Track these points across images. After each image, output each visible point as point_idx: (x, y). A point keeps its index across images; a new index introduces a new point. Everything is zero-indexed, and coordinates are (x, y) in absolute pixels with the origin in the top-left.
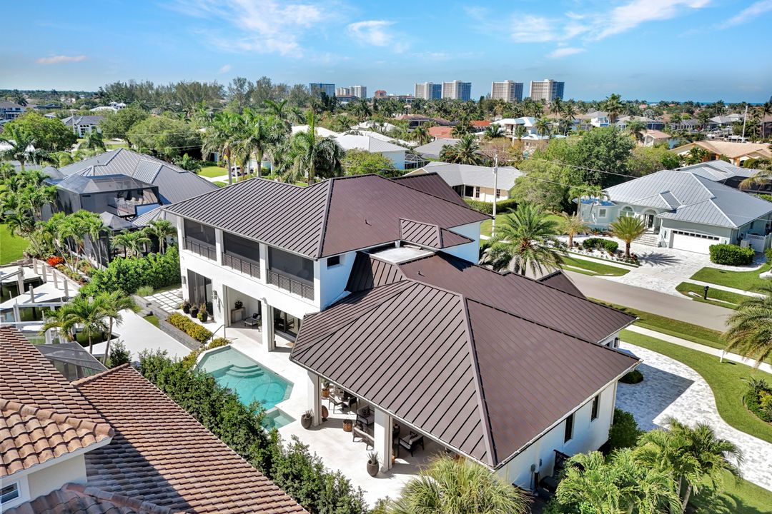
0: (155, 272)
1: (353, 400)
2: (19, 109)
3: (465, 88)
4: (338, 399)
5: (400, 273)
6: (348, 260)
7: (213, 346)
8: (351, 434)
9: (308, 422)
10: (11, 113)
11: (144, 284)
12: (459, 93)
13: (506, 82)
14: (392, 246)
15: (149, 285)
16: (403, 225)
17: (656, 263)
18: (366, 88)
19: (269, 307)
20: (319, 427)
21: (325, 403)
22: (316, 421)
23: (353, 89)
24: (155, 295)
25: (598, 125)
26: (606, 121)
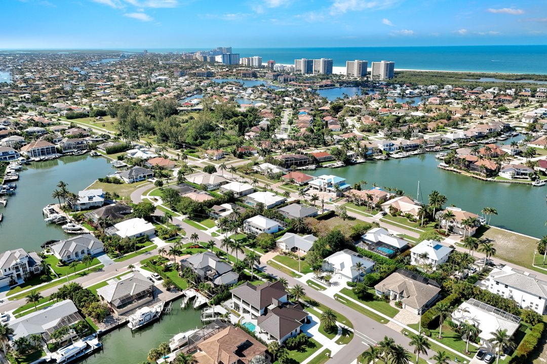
0: (224, 297)
2: (82, 142)
3: (329, 64)
5: (271, 311)
6: (264, 308)
7: (242, 318)
8: (265, 335)
10: (79, 145)
11: (222, 300)
12: (325, 67)
14: (271, 305)
16: (272, 299)
17: (335, 285)
19: (251, 313)
20: (261, 334)
25: (382, 149)
26: (387, 146)
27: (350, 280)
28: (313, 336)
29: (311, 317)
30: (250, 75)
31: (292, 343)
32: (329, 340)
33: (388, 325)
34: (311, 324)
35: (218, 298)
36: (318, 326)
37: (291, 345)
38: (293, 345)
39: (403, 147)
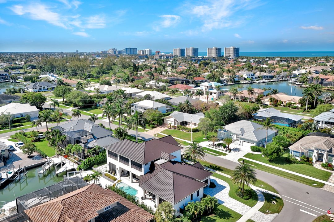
0: (97, 161)
1: (151, 194)
2: (6, 74)
3: (195, 51)
4: (148, 194)
5: (161, 167)
6: (149, 163)
7: (118, 182)
8: (151, 201)
9: (142, 198)
10: (3, 76)
11: (95, 164)
12: (193, 53)
13: (214, 48)
14: (159, 159)
15: (96, 164)
16: (162, 153)
17: (236, 151)
18: (151, 50)
19: (132, 173)
20: (145, 199)
21: (146, 194)
22: (144, 198)
23: (145, 51)
24: (98, 167)
25: (246, 77)
26: (250, 75)
27: (255, 145)
28: (223, 202)
29: (215, 181)
30: (143, 57)
31: (195, 209)
32: (249, 207)
33: (324, 188)
34: (217, 188)
35: (89, 161)
36: (227, 190)
37: (193, 213)
38: (196, 212)
39: (262, 77)
